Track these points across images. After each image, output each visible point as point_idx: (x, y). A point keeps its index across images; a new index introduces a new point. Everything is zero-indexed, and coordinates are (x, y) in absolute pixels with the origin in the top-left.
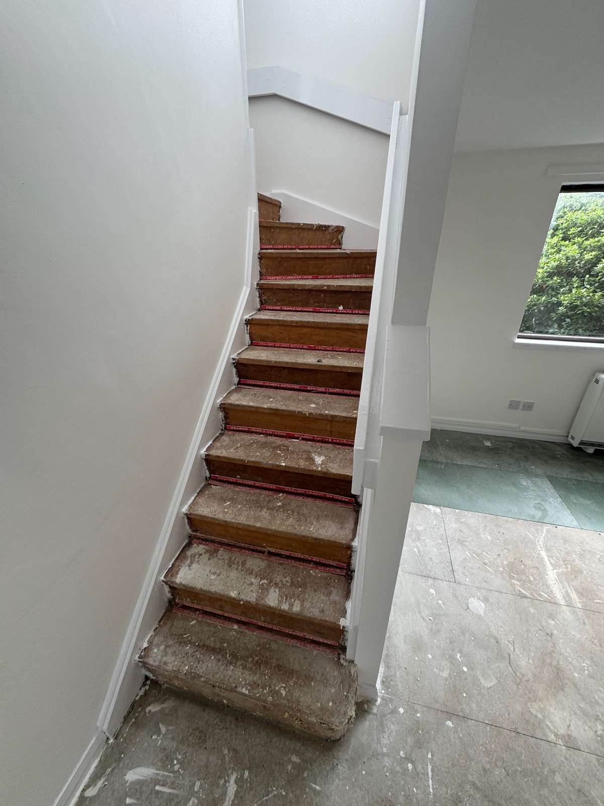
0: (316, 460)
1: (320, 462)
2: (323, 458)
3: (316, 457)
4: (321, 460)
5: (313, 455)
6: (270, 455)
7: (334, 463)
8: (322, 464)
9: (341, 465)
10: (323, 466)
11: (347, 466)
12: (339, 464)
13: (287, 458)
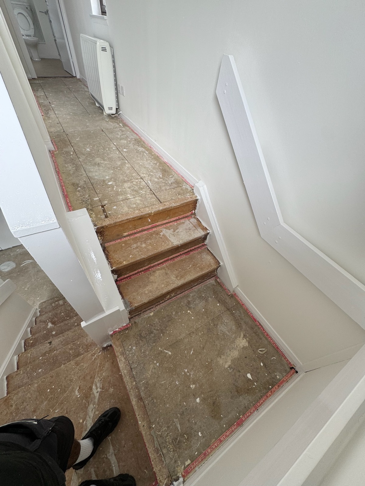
0: (51, 324)
1: (49, 324)
2: (49, 327)
3: (52, 326)
4: (49, 325)
5: (53, 326)
6: (70, 314)
7: (43, 327)
8: (48, 323)
9: (40, 328)
10: (47, 323)
11: (37, 329)
12: (41, 328)
13: (63, 317)
